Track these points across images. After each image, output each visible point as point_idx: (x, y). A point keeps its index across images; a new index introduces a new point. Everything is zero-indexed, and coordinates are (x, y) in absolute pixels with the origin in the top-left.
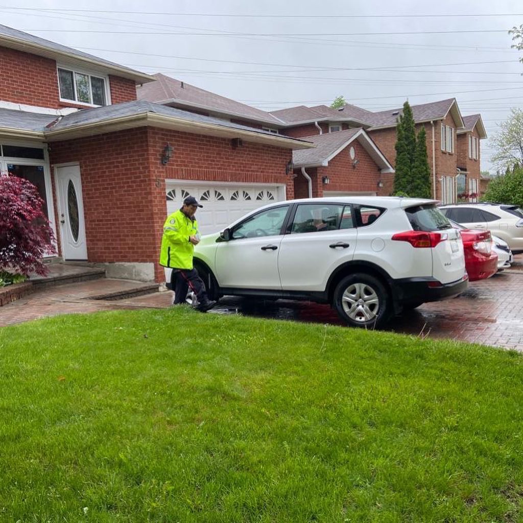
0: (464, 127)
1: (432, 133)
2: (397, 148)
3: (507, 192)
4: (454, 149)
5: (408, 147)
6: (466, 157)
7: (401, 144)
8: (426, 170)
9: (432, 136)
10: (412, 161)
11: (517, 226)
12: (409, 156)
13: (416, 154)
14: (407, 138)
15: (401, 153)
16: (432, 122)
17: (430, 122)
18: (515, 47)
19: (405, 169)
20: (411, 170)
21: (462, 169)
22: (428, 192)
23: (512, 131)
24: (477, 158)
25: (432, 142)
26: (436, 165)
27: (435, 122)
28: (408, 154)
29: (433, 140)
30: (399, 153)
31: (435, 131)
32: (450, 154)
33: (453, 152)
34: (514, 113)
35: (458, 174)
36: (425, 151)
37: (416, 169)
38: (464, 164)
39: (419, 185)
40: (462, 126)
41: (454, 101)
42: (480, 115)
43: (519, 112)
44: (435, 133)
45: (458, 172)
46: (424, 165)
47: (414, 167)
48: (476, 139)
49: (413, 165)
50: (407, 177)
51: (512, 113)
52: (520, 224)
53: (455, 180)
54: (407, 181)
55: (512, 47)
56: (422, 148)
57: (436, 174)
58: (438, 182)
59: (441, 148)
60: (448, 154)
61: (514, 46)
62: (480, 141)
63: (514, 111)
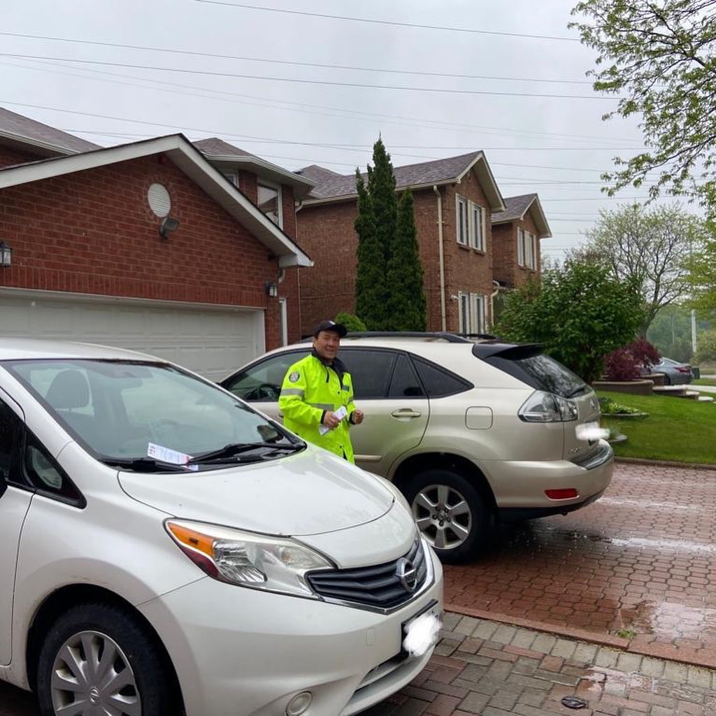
0: (503, 208)
1: (437, 210)
2: (358, 228)
3: (547, 315)
4: (487, 245)
5: (381, 228)
6: (513, 262)
7: (365, 220)
8: (414, 274)
9: (438, 214)
10: (388, 256)
11: (522, 417)
12: (381, 245)
13: (394, 243)
14: (378, 211)
15: (366, 237)
16: (435, 188)
17: (432, 188)
18: (576, 27)
19: (372, 270)
20: (385, 274)
21: (502, 284)
22: (419, 318)
23: (601, 242)
24: (536, 269)
25: (438, 225)
26: (445, 270)
27: (442, 188)
28: (380, 241)
29: (440, 222)
30: (363, 238)
31: (442, 204)
32: (477, 254)
33: (485, 250)
34: (604, 216)
35: (495, 291)
36: (412, 235)
37: (394, 272)
38: (509, 275)
39: (399, 302)
40: (501, 206)
41: (480, 156)
42: (536, 195)
43: (612, 215)
44: (442, 209)
45: (495, 288)
46: (411, 263)
47: (391, 267)
48: (532, 236)
49: (389, 263)
50: (378, 286)
51: (600, 216)
52: (534, 410)
53: (489, 301)
54: (376, 295)
55: (569, 26)
56: (405, 230)
57: (446, 286)
58: (449, 302)
59: (456, 239)
60: (472, 252)
61: (573, 24)
62: (541, 240)
63: (604, 213)
